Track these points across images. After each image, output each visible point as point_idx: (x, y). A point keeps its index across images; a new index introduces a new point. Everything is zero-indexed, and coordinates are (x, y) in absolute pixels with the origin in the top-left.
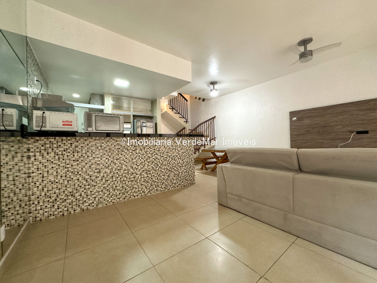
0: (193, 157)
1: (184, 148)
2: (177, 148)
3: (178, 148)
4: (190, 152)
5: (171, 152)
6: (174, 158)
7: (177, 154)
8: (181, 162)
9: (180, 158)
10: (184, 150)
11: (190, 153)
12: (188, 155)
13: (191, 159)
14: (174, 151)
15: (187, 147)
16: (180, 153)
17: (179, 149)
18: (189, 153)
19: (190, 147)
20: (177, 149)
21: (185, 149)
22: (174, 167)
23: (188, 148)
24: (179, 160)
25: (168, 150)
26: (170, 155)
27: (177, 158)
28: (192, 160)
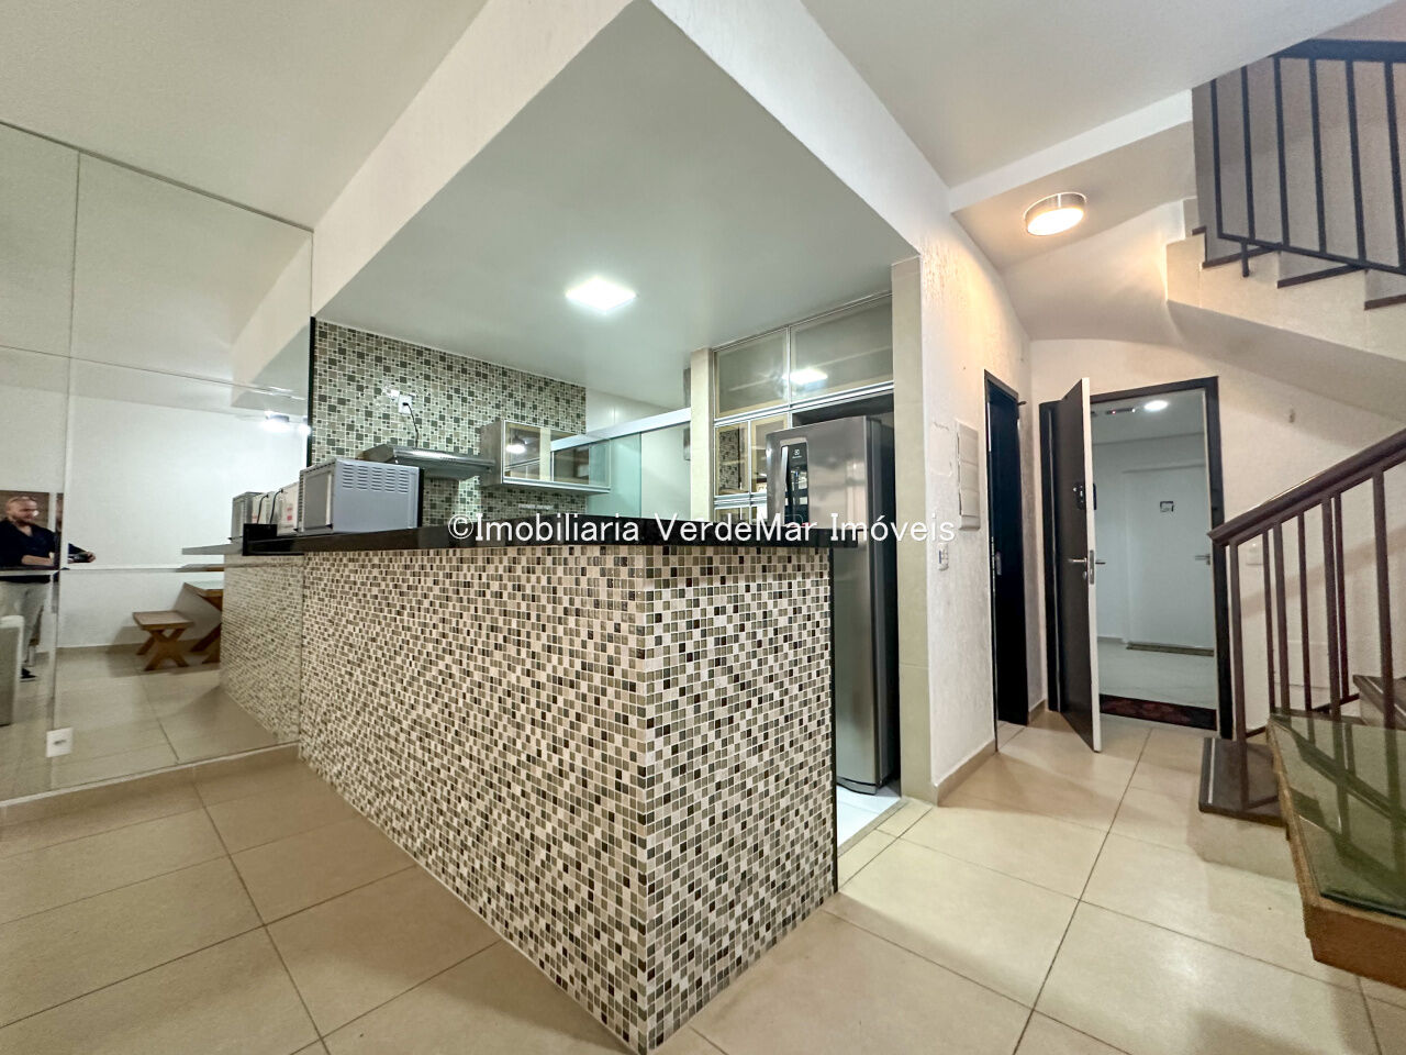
0: (633, 757)
1: (566, 646)
2: (528, 636)
3: (534, 633)
4: (611, 691)
5: (498, 655)
6: (509, 701)
7: (526, 682)
8: (544, 757)
9: (538, 717)
10: (566, 659)
11: (604, 701)
12: (591, 718)
13: (612, 768)
14: (512, 649)
15: (584, 635)
16: (541, 677)
17: (537, 647)
18: (597, 701)
19: (611, 647)
20: (529, 646)
21: (571, 654)
22: (509, 775)
23: (590, 649)
24: (533, 732)
25: (488, 637)
26: (494, 672)
27: (523, 706)
28: (626, 780)
